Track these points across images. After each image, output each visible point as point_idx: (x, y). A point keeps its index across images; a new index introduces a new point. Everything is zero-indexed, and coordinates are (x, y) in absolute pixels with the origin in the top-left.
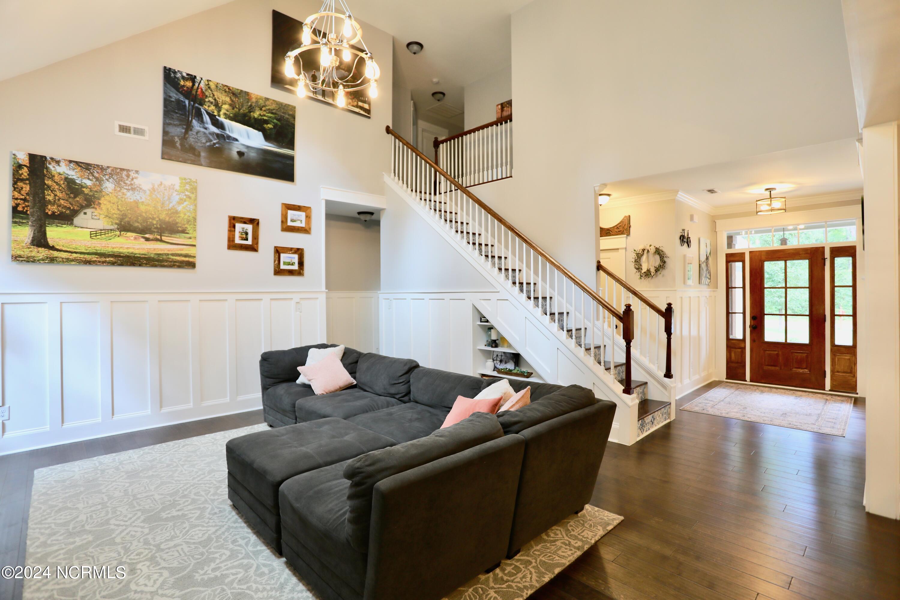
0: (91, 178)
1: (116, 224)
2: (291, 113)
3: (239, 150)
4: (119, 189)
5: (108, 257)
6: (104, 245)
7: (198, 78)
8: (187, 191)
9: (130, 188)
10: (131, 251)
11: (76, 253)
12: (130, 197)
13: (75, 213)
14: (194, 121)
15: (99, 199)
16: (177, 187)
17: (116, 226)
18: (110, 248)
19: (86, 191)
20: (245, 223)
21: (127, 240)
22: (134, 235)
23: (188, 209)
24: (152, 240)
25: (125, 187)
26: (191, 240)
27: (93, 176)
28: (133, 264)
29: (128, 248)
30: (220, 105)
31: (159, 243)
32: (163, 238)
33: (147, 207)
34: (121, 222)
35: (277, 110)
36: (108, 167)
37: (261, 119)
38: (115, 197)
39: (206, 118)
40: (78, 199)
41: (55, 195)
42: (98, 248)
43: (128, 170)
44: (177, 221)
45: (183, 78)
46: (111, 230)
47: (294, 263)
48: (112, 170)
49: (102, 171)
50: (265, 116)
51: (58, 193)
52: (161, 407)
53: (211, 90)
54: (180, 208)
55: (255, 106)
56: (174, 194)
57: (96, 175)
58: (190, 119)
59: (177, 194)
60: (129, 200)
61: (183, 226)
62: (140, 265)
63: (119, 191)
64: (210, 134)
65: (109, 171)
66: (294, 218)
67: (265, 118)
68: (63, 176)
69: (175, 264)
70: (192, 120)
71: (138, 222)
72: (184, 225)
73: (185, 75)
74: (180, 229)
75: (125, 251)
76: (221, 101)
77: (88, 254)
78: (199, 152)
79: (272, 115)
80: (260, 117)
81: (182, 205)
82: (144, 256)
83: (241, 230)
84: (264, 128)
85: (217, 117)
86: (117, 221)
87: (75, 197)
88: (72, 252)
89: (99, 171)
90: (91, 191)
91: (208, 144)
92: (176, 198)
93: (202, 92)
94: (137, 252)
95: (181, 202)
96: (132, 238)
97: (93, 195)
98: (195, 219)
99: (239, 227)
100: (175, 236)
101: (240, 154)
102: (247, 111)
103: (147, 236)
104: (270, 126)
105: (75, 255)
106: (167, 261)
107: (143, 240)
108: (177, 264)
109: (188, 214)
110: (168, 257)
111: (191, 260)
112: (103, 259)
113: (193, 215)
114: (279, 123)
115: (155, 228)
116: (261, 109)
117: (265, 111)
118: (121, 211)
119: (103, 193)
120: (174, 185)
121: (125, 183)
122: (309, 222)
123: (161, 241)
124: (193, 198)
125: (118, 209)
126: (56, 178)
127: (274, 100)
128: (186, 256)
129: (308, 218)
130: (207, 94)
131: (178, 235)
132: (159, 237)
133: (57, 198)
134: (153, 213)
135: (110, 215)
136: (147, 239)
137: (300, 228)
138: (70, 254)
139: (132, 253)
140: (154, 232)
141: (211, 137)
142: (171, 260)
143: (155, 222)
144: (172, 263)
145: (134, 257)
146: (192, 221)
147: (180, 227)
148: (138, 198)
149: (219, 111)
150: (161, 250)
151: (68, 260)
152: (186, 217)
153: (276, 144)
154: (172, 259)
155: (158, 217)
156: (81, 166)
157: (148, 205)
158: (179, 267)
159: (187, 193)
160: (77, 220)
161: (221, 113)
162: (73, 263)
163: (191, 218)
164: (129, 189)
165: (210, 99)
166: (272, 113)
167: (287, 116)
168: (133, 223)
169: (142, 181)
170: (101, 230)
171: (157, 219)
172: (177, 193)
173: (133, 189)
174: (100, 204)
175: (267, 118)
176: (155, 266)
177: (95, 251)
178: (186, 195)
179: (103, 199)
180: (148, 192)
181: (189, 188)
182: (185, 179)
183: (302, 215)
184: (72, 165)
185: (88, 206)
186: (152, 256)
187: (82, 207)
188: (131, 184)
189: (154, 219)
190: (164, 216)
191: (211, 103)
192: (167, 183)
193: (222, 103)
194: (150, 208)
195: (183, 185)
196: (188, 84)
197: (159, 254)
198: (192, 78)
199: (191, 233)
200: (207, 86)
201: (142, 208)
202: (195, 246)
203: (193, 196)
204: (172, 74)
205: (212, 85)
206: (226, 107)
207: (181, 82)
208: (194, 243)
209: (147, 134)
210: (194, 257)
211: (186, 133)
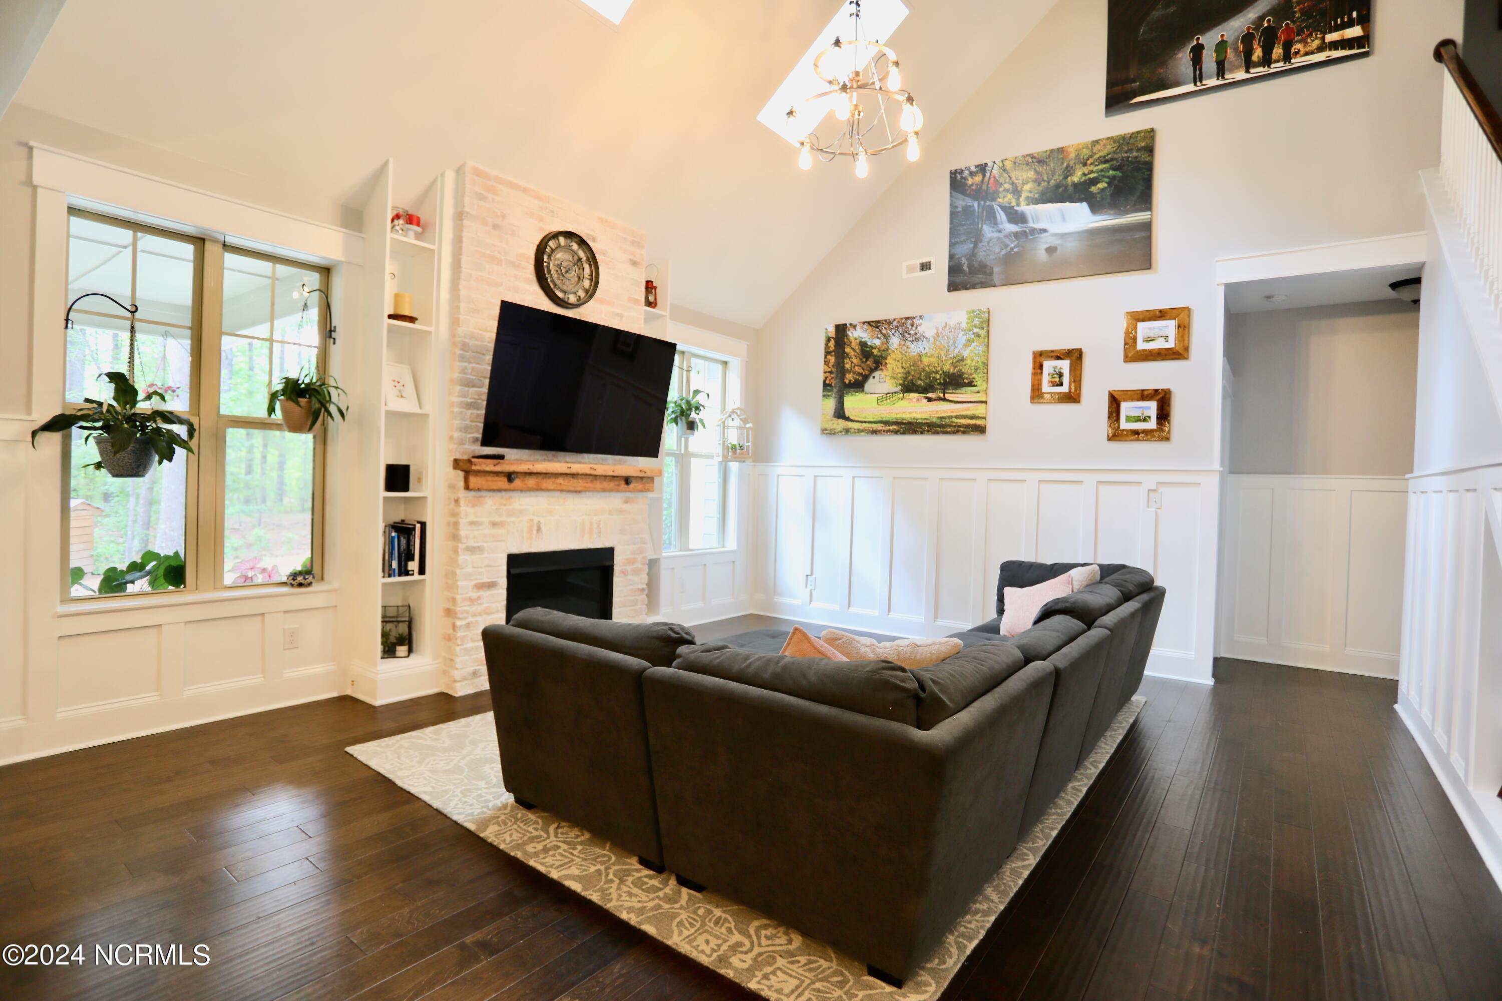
0: (879, 336)
1: (900, 385)
2: (1143, 144)
3: (1048, 246)
4: (903, 343)
5: (892, 425)
6: (888, 412)
7: (990, 164)
8: (975, 327)
9: (914, 338)
10: (913, 415)
11: (865, 422)
12: (914, 349)
13: (866, 378)
14: (985, 227)
15: (886, 359)
16: (964, 325)
17: (900, 387)
18: (894, 414)
19: (875, 352)
20: (1058, 358)
21: (909, 403)
22: (916, 395)
23: (976, 352)
24: (935, 400)
25: (909, 339)
26: (978, 395)
27: (882, 333)
28: (915, 432)
29: (910, 413)
30: (1019, 189)
31: (942, 402)
32: (947, 396)
33: (930, 359)
34: (904, 381)
35: (1114, 152)
36: (894, 320)
37: (1085, 181)
38: (900, 354)
39: (1001, 216)
40: (868, 363)
41: (852, 362)
42: (883, 416)
43: (913, 318)
44: (963, 370)
45: (972, 174)
46: (895, 393)
47: (1149, 417)
48: (898, 322)
49: (889, 326)
50: (1092, 172)
51: (854, 360)
52: (936, 617)
53: (1007, 173)
54: (966, 353)
55: (1075, 163)
56: (960, 335)
57: (884, 331)
58: (980, 226)
59: (963, 335)
60: (913, 354)
61: (970, 377)
62: (922, 433)
63: (904, 345)
64: (1006, 236)
65: (895, 323)
66: (1152, 335)
67: (1092, 176)
68: (858, 341)
69: (959, 429)
70: (982, 226)
71: (921, 380)
72: (971, 374)
73: (973, 169)
74: (966, 381)
75: (907, 416)
76: (1020, 181)
77: (875, 422)
78: (992, 268)
79: (1104, 166)
80: (1084, 178)
81: (970, 348)
82: (926, 421)
83: (1052, 371)
84: (1091, 192)
85: (1016, 208)
86: (901, 382)
87: (866, 361)
88: (862, 422)
89: (886, 326)
90: (879, 351)
91: (1004, 252)
92: (962, 339)
93: (996, 181)
94: (919, 416)
95: (969, 342)
96: (915, 400)
97: (881, 356)
98: (986, 365)
99: (1049, 366)
100: (960, 391)
101: (1051, 250)
102: (1061, 178)
103: (930, 395)
104: (1101, 185)
105: (864, 425)
106: (950, 426)
107: (925, 401)
108: (962, 429)
109: (977, 359)
110: (951, 420)
111: (978, 422)
112: (888, 428)
113: (983, 359)
114: (1118, 173)
115: (939, 384)
116: (1085, 164)
117: (1092, 164)
118: (905, 369)
119: (889, 351)
120: (961, 323)
121: (909, 334)
122: (1183, 336)
123: (945, 400)
124: (982, 336)
125: (902, 367)
126: (853, 344)
127: (1108, 138)
128: (973, 417)
129: (1181, 329)
130: (1001, 180)
131: (964, 390)
132: (942, 395)
133: (853, 365)
134: (936, 365)
135: (895, 375)
136: (930, 400)
137: (1163, 352)
138: (860, 424)
139: (914, 419)
140: (937, 389)
141: (1007, 241)
142: (954, 424)
143: (938, 376)
144: (956, 429)
145: (916, 423)
146: (981, 367)
147: (967, 378)
148: (922, 349)
149: (1018, 199)
150: (945, 412)
151: (860, 431)
152: (974, 363)
153: (1112, 212)
154: (956, 423)
155: (941, 370)
156: (872, 326)
157: (932, 356)
158: (964, 433)
159: (976, 330)
160: (868, 386)
161: (1022, 199)
162: (863, 434)
163: (980, 365)
164: (913, 341)
165: (1007, 186)
166: (1106, 162)
167: (1135, 154)
168: (916, 381)
169: (926, 328)
170: (887, 394)
171: (941, 372)
172: (963, 333)
173: (917, 339)
174: (886, 363)
175: (1095, 175)
176: (937, 433)
177: (881, 419)
178: (974, 333)
179: (889, 358)
180: (932, 339)
181: (978, 323)
182: (973, 311)
183: (1169, 327)
184: (865, 326)
185: (876, 369)
186: (934, 420)
187: (872, 371)
188: (916, 334)
189: (937, 372)
190: (948, 368)
191: (1007, 190)
192: (952, 323)
193: (1023, 184)
194: (933, 360)
195: (970, 320)
196: (978, 178)
197: (942, 418)
198: (982, 168)
199: (980, 384)
200: (1004, 169)
201: (926, 361)
202: (985, 402)
203: (983, 333)
204: (959, 177)
205: (1009, 165)
206: (1028, 187)
207: (970, 181)
208: (984, 399)
209: (933, 267)
210: (982, 418)
211: (975, 247)
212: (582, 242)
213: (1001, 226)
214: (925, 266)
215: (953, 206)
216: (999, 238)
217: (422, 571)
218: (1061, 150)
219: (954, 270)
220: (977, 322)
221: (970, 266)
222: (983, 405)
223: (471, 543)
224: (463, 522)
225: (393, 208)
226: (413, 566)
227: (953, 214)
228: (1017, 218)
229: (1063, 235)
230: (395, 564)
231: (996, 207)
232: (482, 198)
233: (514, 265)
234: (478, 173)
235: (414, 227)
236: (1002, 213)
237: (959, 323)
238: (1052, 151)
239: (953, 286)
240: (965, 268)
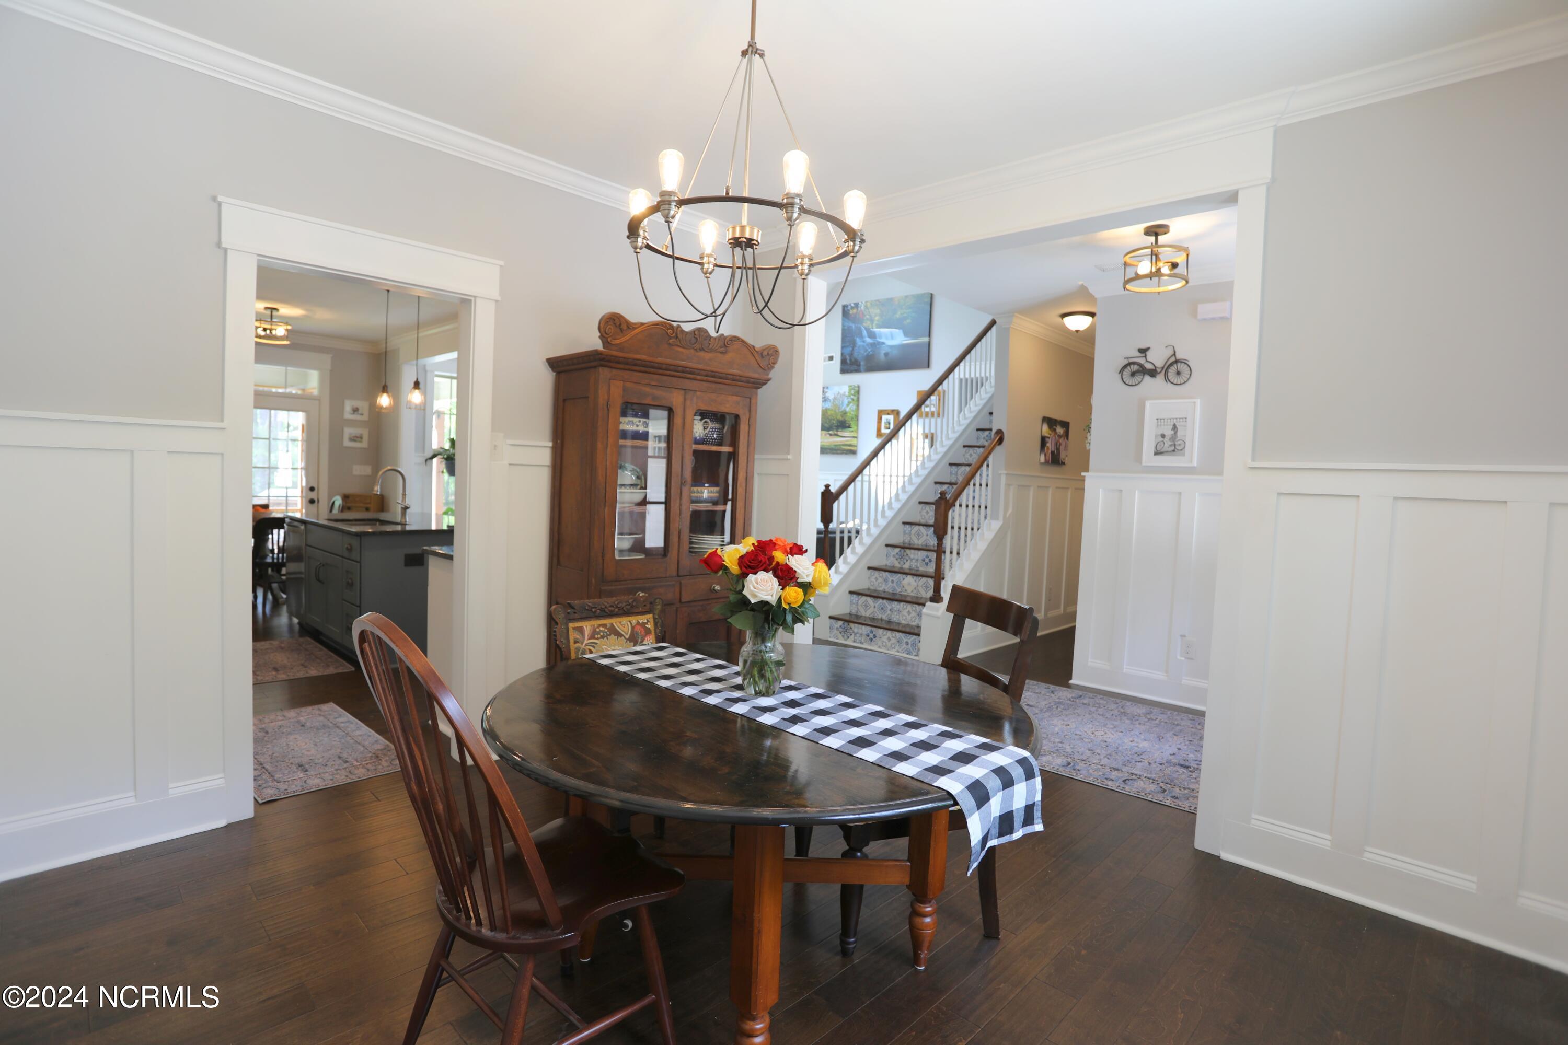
2: (927, 300)
3: (884, 352)
7: (860, 303)
8: (853, 395)
16: (847, 394)
20: (888, 414)
22: (824, 432)
23: (853, 409)
24: (833, 435)
26: (853, 433)
30: (873, 319)
32: (839, 433)
35: (914, 303)
37: (902, 317)
39: (865, 333)
44: (846, 419)
45: (852, 308)
50: (905, 313)
53: (868, 309)
54: (848, 409)
55: (897, 307)
61: (850, 423)
64: (867, 345)
66: (929, 403)
67: (905, 315)
69: (843, 452)
71: (827, 423)
72: (850, 421)
73: (853, 305)
74: (848, 425)
76: (873, 315)
78: (860, 363)
79: (910, 310)
81: (850, 408)
82: (829, 447)
83: (886, 421)
84: (904, 325)
91: (865, 354)
92: (846, 401)
93: (863, 313)
94: (825, 444)
95: (849, 403)
96: (823, 435)
98: (857, 417)
99: (884, 417)
101: (886, 354)
102: (891, 315)
103: (831, 432)
104: (909, 321)
106: (840, 450)
107: (828, 435)
108: (845, 452)
109: (852, 413)
110: (840, 447)
111: (851, 448)
113: (856, 413)
114: (916, 315)
115: (835, 426)
116: (902, 308)
117: (905, 308)
123: (837, 435)
127: (912, 295)
128: (850, 445)
130: (865, 314)
131: (846, 430)
132: (836, 433)
134: (834, 415)
140: (834, 429)
143: (834, 422)
146: (855, 418)
147: (848, 423)
148: (827, 406)
149: (872, 324)
150: (837, 442)
152: (851, 415)
154: (842, 448)
155: (836, 418)
157: (832, 410)
158: (846, 454)
159: (853, 397)
161: (874, 325)
163: (854, 416)
165: (868, 317)
166: (911, 308)
167: (923, 305)
169: (830, 394)
172: (847, 398)
176: (833, 454)
178: (852, 399)
180: (832, 401)
182: (851, 386)
183: (936, 399)
186: (832, 446)
189: (834, 420)
190: (839, 417)
191: (867, 319)
192: (842, 392)
193: (876, 316)
194: (833, 412)
195: (850, 390)
196: (855, 311)
197: (836, 445)
198: (857, 305)
199: (854, 428)
200: (866, 307)
201: (829, 412)
202: (856, 437)
203: (855, 398)
204: (846, 309)
205: (869, 304)
206: (877, 318)
207: (851, 312)
208: (855, 435)
209: (834, 359)
210: (854, 446)
211: (853, 350)
213: (865, 339)
214: (831, 358)
215: (843, 326)
216: (863, 346)
218: (891, 300)
219: (843, 362)
220: (853, 392)
221: (850, 360)
222: (855, 439)
227: (843, 331)
228: (872, 335)
229: (891, 347)
231: (863, 328)
236: (865, 332)
237: (845, 392)
238: (888, 299)
239: (843, 371)
240: (848, 361)
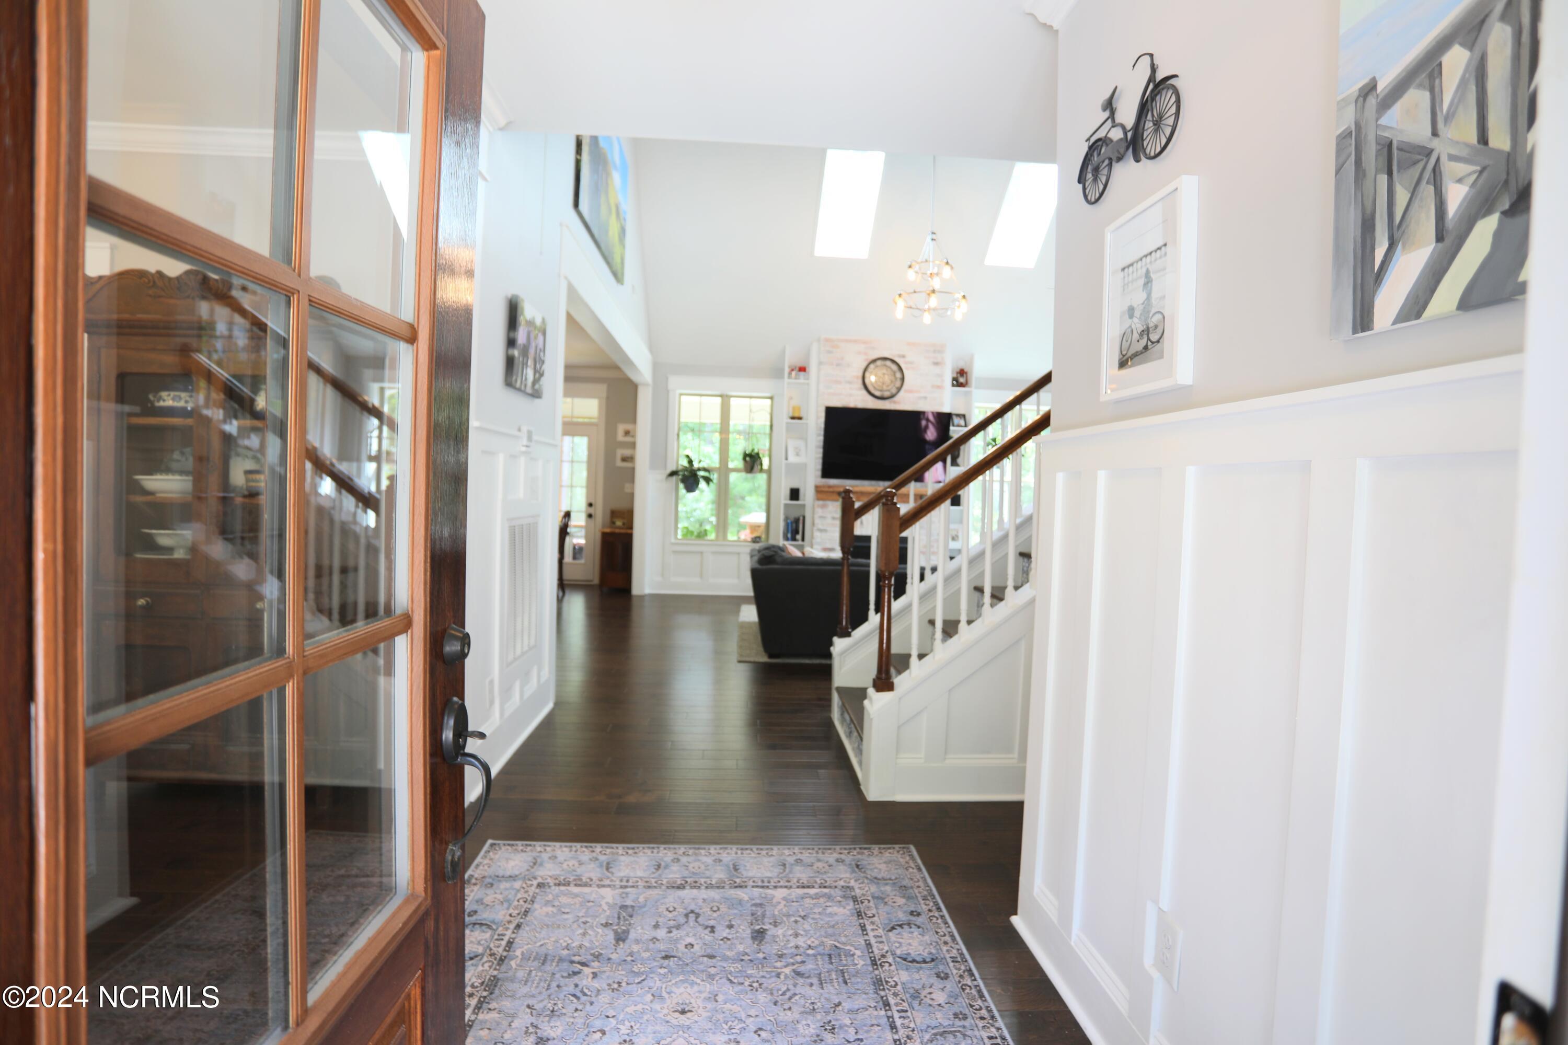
212: (893, 361)
217: (803, 539)
223: (820, 527)
224: (816, 516)
225: (789, 367)
226: (799, 537)
230: (789, 535)
232: (829, 352)
233: (850, 383)
234: (827, 340)
235: (802, 373)
